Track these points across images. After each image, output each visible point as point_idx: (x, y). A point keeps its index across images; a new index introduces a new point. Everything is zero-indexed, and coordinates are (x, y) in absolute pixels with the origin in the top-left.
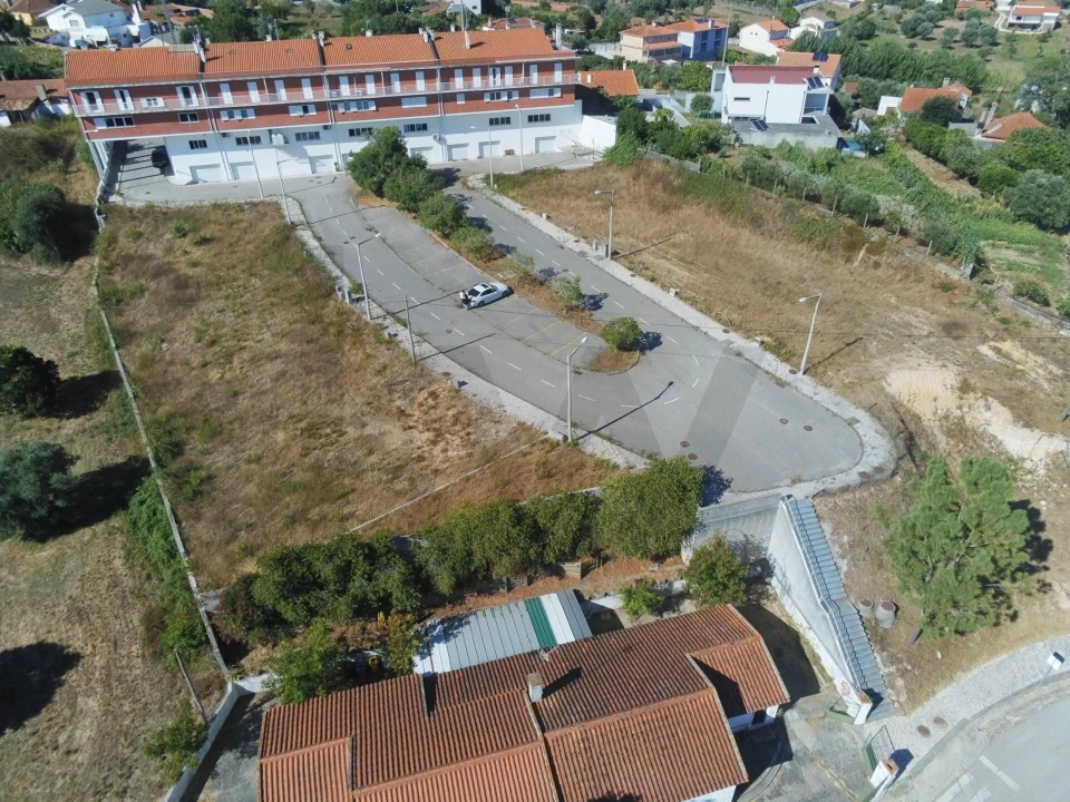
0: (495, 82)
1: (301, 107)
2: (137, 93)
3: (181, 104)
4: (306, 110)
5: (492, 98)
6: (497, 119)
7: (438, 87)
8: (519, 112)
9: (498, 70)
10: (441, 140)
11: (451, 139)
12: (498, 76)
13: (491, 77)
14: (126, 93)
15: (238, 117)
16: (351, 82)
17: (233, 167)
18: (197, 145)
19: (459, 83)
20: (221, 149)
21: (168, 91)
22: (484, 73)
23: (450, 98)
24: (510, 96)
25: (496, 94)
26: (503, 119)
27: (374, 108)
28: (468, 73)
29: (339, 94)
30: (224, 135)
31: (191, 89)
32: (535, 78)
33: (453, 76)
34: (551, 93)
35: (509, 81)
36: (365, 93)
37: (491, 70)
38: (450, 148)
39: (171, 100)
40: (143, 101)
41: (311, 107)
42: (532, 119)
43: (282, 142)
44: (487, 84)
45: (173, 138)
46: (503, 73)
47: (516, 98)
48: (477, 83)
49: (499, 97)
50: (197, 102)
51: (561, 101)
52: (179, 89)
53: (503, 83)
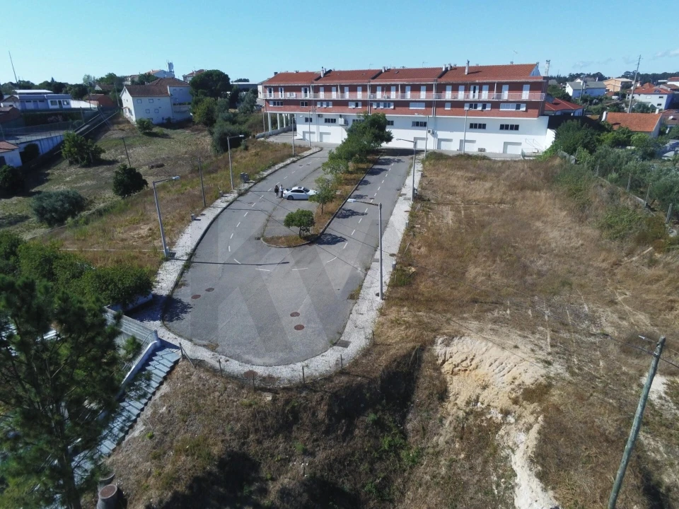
0: (472, 96)
1: (354, 103)
2: (288, 89)
3: (302, 96)
4: (357, 105)
5: (471, 106)
6: (476, 125)
7: (433, 96)
8: (494, 120)
9: (477, 87)
10: (434, 134)
11: (441, 134)
12: (477, 92)
13: (472, 92)
14: (283, 89)
15: (325, 106)
16: (382, 90)
17: (321, 134)
18: (308, 120)
19: (448, 95)
20: (317, 124)
21: (297, 89)
22: (467, 89)
23: (441, 104)
24: (484, 107)
25: (473, 104)
26: (480, 125)
27: (392, 107)
28: (455, 88)
29: (375, 97)
30: (319, 115)
31: (308, 89)
32: (506, 95)
33: (445, 90)
34: (518, 107)
35: (485, 95)
36: (388, 97)
37: (472, 87)
38: (440, 141)
39: (298, 94)
40: (288, 94)
41: (360, 103)
42: (504, 127)
43: (343, 123)
44: (468, 97)
45: (300, 114)
46: (481, 90)
47: (488, 109)
48: (461, 95)
49: (476, 107)
50: (310, 96)
51: (526, 114)
52: (303, 88)
53: (480, 96)
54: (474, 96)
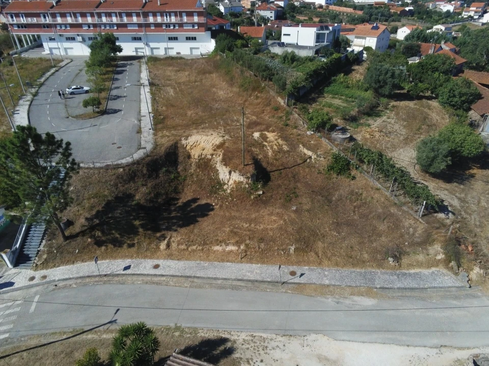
0: (166, 20)
1: (87, 25)
2: (27, 15)
3: (42, 20)
4: (89, 27)
5: (167, 27)
6: (172, 38)
7: (141, 20)
8: (181, 34)
9: (168, 14)
10: (147, 45)
11: (152, 45)
12: (168, 17)
13: (165, 17)
14: (23, 15)
15: (63, 28)
16: (106, 16)
17: (66, 49)
18: (51, 39)
19: (151, 19)
20: (61, 41)
21: (37, 15)
22: (162, 16)
23: (148, 25)
24: (174, 27)
25: (168, 25)
26: (174, 38)
27: (116, 28)
28: (155, 15)
29: (102, 21)
30: (60, 35)
31: (46, 15)
32: (185, 19)
33: (148, 16)
34: (193, 27)
35: (173, 19)
36: (112, 21)
37: (165, 14)
38: (152, 49)
39: (39, 19)
40: (29, 19)
41: (91, 26)
42: (188, 39)
43: (81, 40)
44: (163, 20)
45: (43, 34)
46: (170, 16)
47: (177, 28)
48: (159, 19)
49: (170, 27)
50: (49, 20)
51: (198, 30)
52: (41, 15)
53: (170, 20)
54: (167, 20)
